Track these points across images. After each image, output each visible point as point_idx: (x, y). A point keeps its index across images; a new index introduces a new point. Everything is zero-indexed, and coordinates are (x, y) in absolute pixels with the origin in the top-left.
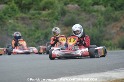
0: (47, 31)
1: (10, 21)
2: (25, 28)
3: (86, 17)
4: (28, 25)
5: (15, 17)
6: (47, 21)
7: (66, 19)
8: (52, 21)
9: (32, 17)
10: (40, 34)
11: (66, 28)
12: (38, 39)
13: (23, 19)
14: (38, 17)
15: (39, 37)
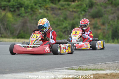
0: (74, 21)
1: (40, 11)
2: (54, 17)
3: (112, 10)
4: (57, 15)
5: (45, 7)
6: (75, 12)
7: (93, 10)
8: (79, 12)
9: (62, 8)
10: (67, 25)
11: (92, 20)
12: (65, 29)
13: (53, 9)
14: (67, 8)
15: (66, 27)
